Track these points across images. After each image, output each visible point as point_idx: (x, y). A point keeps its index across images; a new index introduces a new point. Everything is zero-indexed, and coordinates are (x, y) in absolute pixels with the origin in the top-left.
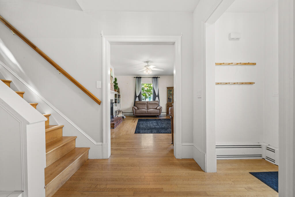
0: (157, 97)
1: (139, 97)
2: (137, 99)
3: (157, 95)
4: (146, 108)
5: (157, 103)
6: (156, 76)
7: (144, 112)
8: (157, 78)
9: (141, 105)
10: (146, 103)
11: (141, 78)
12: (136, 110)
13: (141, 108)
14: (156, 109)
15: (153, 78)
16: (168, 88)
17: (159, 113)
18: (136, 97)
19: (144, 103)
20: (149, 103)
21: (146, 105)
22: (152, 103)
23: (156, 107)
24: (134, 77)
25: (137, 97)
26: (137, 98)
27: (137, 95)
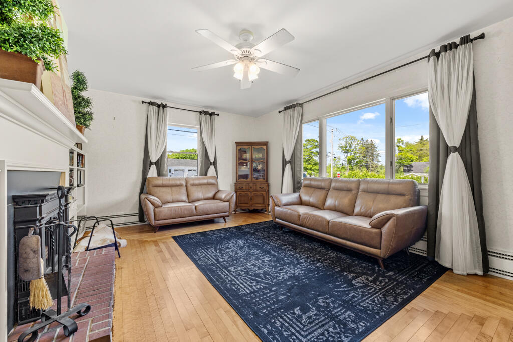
0: (212, 167)
1: (159, 164)
2: (153, 172)
3: (212, 161)
4: (185, 198)
5: (213, 181)
6: (211, 111)
7: (186, 212)
8: (211, 114)
9: (168, 190)
10: (184, 184)
11: (164, 106)
12: (156, 206)
13: (169, 198)
14: (214, 198)
15: (201, 113)
16: (238, 144)
17: (228, 210)
18: (147, 163)
19: (178, 182)
20: (192, 182)
21: (184, 190)
22: (196, 182)
23: (211, 195)
24: (143, 102)
25: (151, 164)
26: (153, 167)
27: (154, 159)
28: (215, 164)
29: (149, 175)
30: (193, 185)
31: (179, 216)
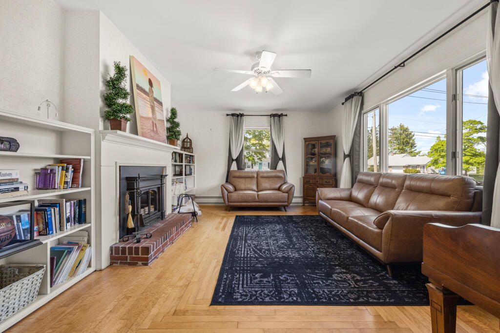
0: (281, 162)
1: (239, 160)
2: (234, 166)
3: (281, 156)
4: (255, 187)
5: (281, 175)
6: (279, 113)
7: (250, 198)
8: (280, 116)
9: (243, 180)
10: (256, 176)
11: (242, 115)
12: (229, 192)
13: (243, 186)
14: (279, 189)
15: (271, 116)
16: (306, 140)
17: (287, 200)
18: (230, 160)
19: (250, 175)
20: (261, 175)
21: (255, 181)
22: (269, 175)
23: (277, 186)
24: (227, 115)
25: (233, 160)
26: (234, 163)
27: (235, 157)
28: (283, 159)
29: (232, 169)
30: (262, 177)
31: (244, 201)
